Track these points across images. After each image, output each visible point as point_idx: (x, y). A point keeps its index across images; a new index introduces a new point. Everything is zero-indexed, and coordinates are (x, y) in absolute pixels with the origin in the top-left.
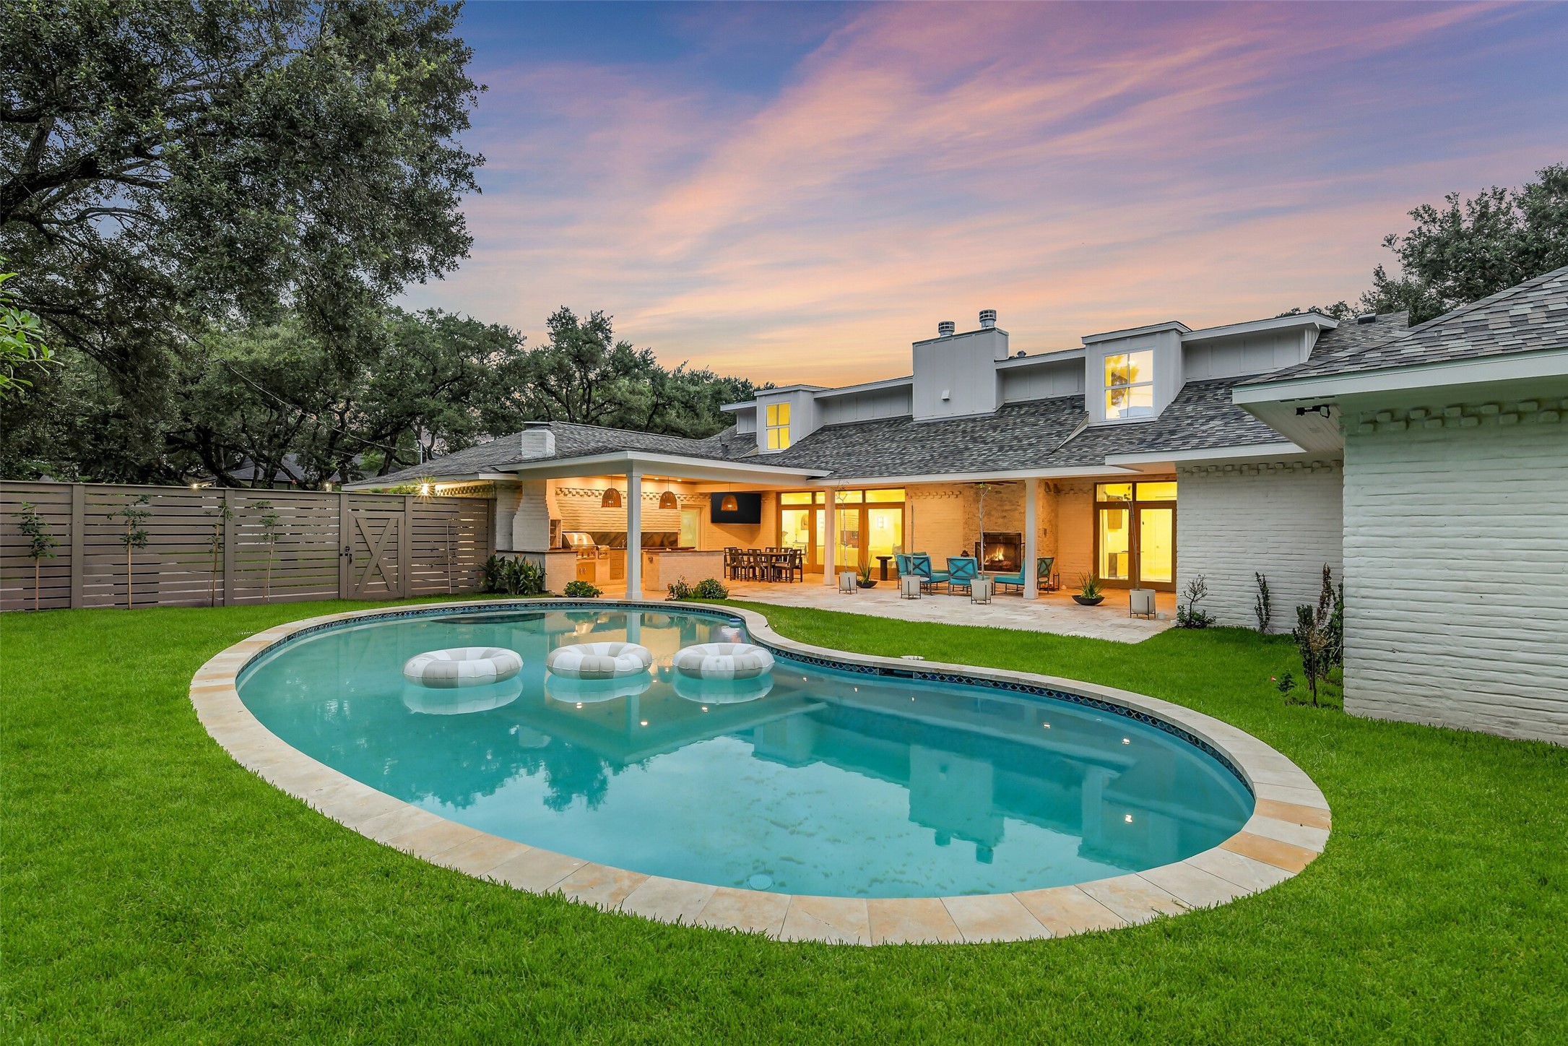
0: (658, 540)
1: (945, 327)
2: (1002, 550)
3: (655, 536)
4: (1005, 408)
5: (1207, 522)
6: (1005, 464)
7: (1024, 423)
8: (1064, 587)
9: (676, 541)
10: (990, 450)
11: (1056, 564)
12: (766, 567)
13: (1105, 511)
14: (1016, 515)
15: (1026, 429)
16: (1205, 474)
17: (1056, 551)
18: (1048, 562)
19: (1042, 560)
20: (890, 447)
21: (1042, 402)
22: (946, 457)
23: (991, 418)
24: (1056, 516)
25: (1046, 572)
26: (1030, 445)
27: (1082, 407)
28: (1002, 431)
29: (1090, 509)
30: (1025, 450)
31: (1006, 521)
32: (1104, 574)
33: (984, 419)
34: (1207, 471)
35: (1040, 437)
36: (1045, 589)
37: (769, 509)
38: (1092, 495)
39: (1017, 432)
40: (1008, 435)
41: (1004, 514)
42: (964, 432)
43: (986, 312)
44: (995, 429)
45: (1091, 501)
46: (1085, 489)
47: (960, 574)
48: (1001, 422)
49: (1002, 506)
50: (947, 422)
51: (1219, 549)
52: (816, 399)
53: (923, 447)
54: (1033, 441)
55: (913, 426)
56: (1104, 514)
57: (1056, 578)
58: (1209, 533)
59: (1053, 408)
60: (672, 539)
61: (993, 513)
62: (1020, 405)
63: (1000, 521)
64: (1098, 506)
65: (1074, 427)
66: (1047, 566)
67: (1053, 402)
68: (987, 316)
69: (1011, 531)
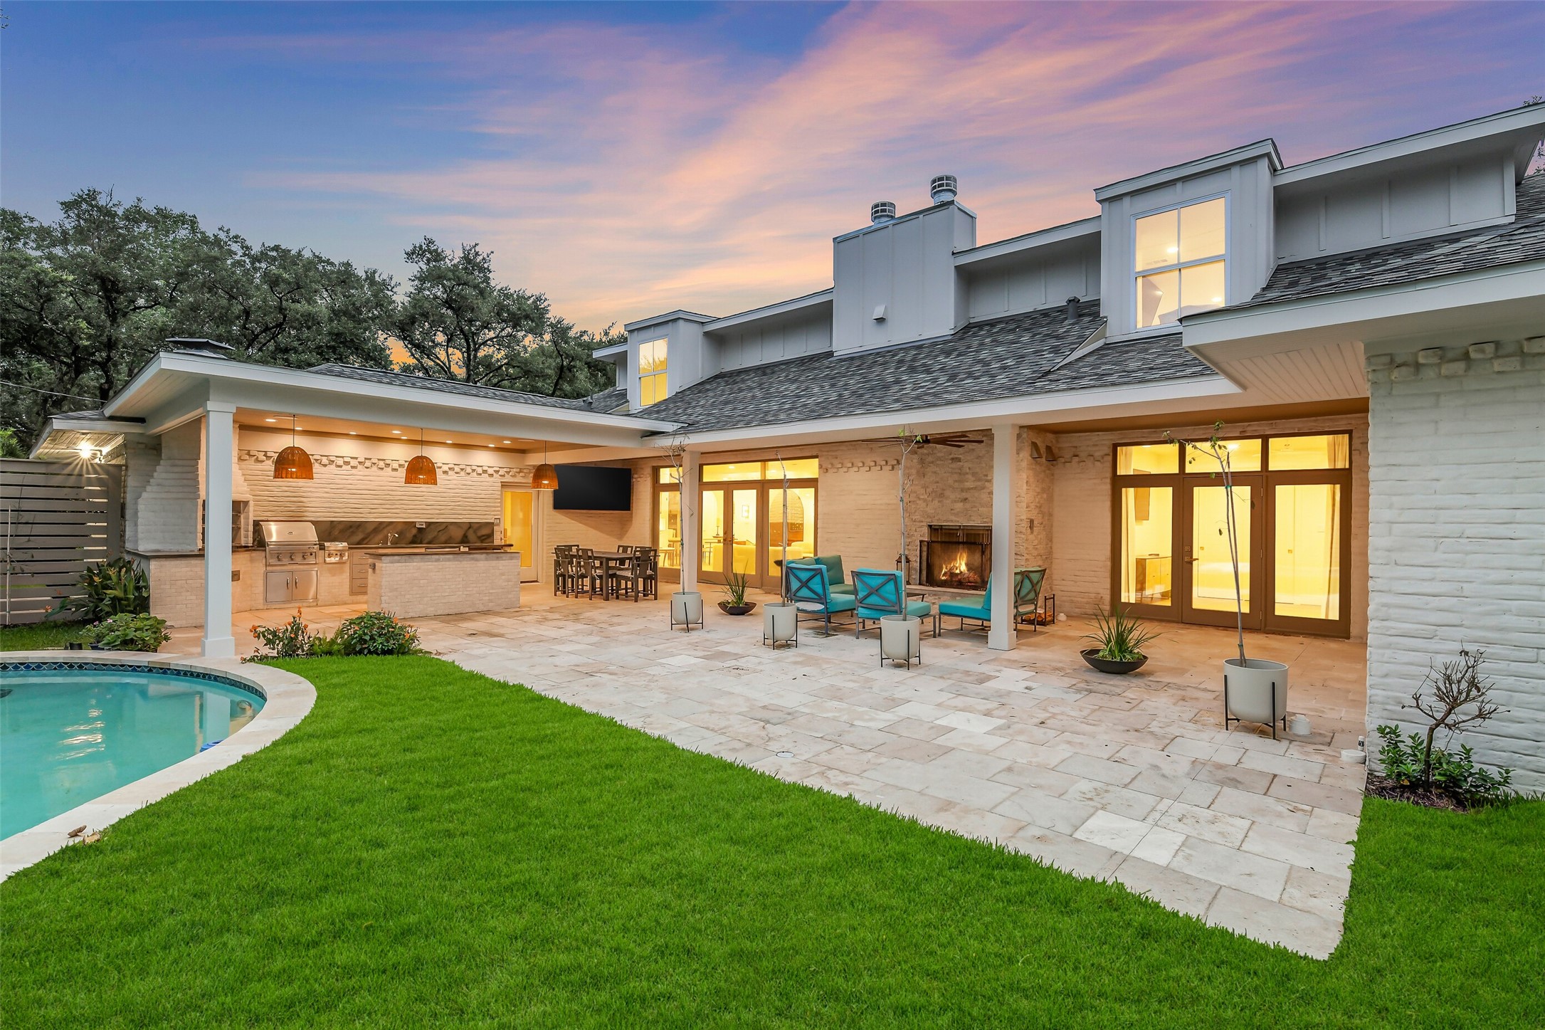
0: (458, 534)
1: (881, 210)
2: (965, 556)
3: (451, 527)
4: (968, 330)
5: (1466, 500)
6: (954, 397)
7: (997, 343)
8: (1062, 617)
9: (490, 536)
10: (934, 380)
11: (1050, 577)
12: (601, 577)
13: (1131, 490)
14: (984, 496)
15: (999, 349)
16: (1459, 367)
17: (1049, 556)
18: (1035, 577)
19: (1025, 575)
20: (786, 390)
21: (1027, 315)
22: (861, 395)
23: (945, 342)
24: (1050, 499)
25: (1032, 595)
26: (1004, 368)
27: (1096, 315)
28: (959, 355)
29: (1107, 487)
30: (993, 376)
31: (968, 506)
32: (1129, 595)
33: (935, 344)
34: (1466, 357)
35: (1022, 357)
36: (1031, 622)
37: (642, 489)
38: (1109, 465)
39: (984, 355)
40: (968, 360)
41: (964, 495)
42: (901, 362)
43: (941, 179)
44: (948, 354)
45: (1109, 474)
46: (1097, 454)
47: (874, 600)
48: (961, 346)
49: (961, 481)
50: (879, 353)
51: (1504, 575)
52: (707, 334)
53: (833, 385)
54: (1010, 362)
55: (831, 362)
56: (1129, 495)
57: (1050, 603)
58: (1470, 531)
59: (1045, 321)
60: (484, 531)
61: (947, 493)
62: (992, 323)
63: (959, 506)
64: (1120, 483)
65: (1082, 339)
66: (1034, 585)
67: (1045, 313)
68: (942, 185)
69: (976, 522)
